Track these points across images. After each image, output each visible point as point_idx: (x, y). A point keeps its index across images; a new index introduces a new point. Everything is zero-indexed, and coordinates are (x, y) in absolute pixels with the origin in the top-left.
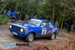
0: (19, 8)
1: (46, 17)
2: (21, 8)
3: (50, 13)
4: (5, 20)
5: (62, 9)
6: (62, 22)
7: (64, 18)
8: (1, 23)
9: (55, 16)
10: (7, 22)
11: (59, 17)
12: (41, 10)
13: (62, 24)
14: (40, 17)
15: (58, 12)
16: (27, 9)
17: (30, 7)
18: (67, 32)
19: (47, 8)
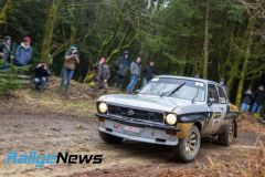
1: (177, 65)
2: (68, 29)
3: (193, 45)
4: (4, 80)
5: (240, 28)
6: (241, 83)
7: (249, 65)
9: (214, 60)
10: (14, 87)
11: (228, 62)
12: (154, 33)
14: (152, 64)
16: (94, 32)
17: (109, 22)
18: (259, 121)
19: (180, 25)
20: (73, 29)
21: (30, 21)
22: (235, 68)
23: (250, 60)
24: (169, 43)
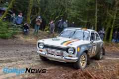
0: (34, 8)
1: (83, 23)
2: (37, 9)
3: (90, 14)
4: (12, 31)
5: (111, 6)
6: (112, 30)
7: (115, 22)
8: (6, 36)
9: (100, 20)
10: (16, 34)
11: (106, 21)
12: (73, 9)
15: (104, 11)
16: (48, 10)
17: (55, 5)
19: (85, 5)
20: (39, 8)
21: (22, 6)
22: (109, 23)
23: (115, 20)
24: (80, 13)
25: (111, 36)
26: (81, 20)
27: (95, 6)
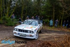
13: (62, 21)
25: (62, 23)
26: (47, 16)
27: (53, 8)
